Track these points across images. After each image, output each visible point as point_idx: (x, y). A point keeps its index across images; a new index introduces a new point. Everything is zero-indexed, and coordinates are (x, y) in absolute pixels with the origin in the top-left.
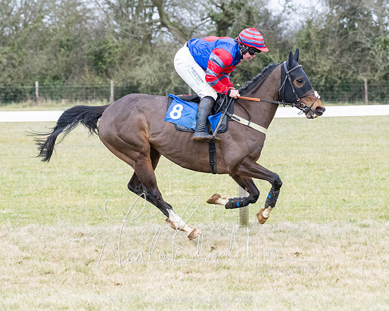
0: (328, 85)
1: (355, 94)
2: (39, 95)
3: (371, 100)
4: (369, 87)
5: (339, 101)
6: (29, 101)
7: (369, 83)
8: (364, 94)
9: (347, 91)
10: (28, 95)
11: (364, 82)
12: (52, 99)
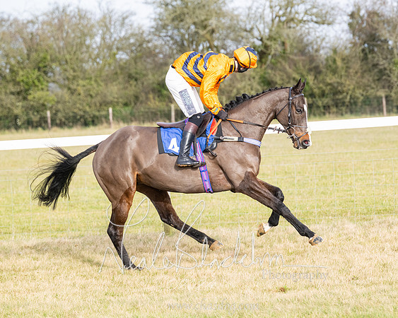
0: (352, 101)
1: (375, 108)
2: (113, 119)
3: (389, 112)
4: (387, 101)
5: (362, 113)
6: (105, 125)
7: (386, 97)
8: (383, 107)
9: (368, 105)
10: (103, 119)
11: (382, 98)
12: (124, 122)
